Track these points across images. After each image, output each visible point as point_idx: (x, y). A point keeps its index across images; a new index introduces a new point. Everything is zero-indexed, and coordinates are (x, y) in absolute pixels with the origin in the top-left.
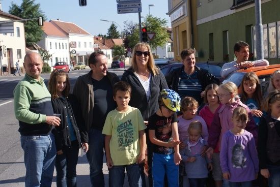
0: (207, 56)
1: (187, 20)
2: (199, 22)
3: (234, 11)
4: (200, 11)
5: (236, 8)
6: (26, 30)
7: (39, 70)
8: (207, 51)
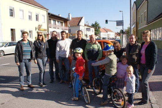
0: (140, 39)
1: (135, 28)
2: (139, 29)
3: (147, 25)
4: (139, 25)
5: (148, 24)
6: (95, 30)
7: (93, 40)
8: (140, 37)
